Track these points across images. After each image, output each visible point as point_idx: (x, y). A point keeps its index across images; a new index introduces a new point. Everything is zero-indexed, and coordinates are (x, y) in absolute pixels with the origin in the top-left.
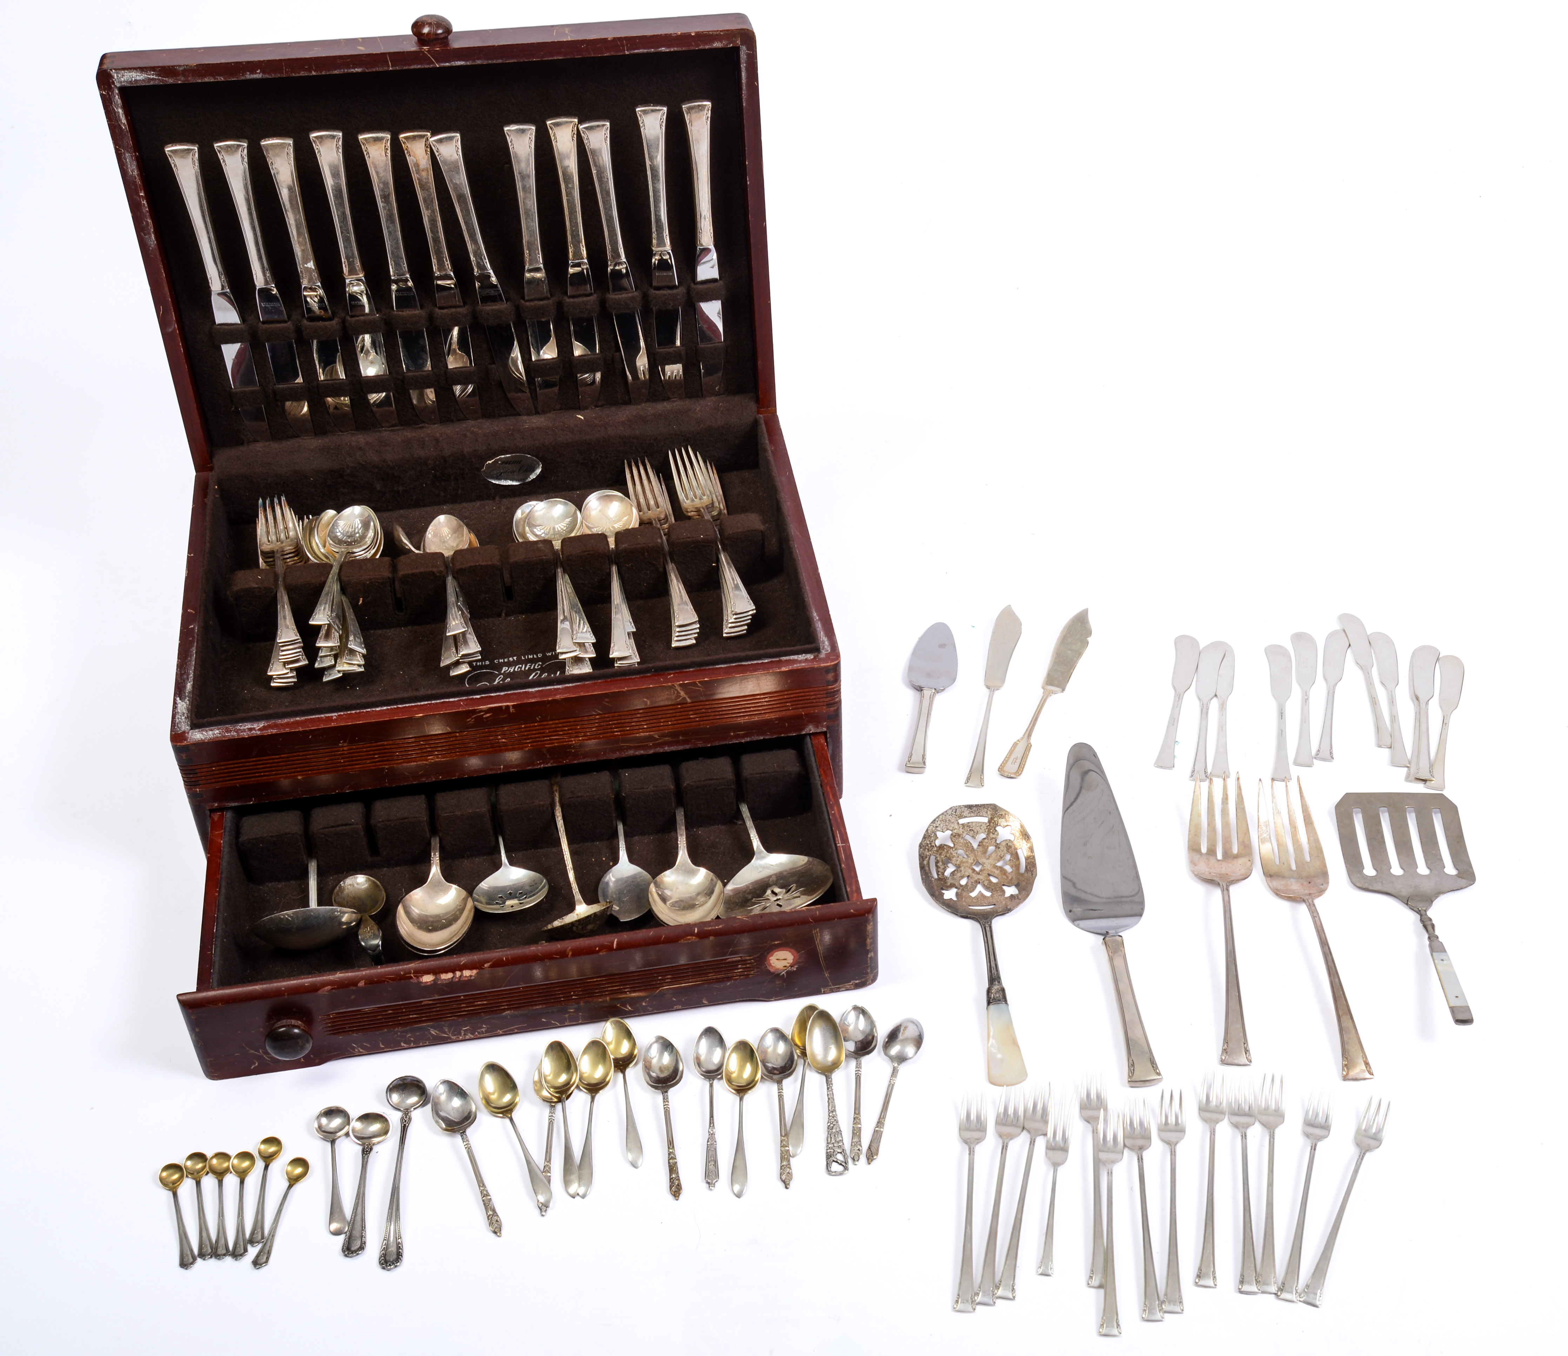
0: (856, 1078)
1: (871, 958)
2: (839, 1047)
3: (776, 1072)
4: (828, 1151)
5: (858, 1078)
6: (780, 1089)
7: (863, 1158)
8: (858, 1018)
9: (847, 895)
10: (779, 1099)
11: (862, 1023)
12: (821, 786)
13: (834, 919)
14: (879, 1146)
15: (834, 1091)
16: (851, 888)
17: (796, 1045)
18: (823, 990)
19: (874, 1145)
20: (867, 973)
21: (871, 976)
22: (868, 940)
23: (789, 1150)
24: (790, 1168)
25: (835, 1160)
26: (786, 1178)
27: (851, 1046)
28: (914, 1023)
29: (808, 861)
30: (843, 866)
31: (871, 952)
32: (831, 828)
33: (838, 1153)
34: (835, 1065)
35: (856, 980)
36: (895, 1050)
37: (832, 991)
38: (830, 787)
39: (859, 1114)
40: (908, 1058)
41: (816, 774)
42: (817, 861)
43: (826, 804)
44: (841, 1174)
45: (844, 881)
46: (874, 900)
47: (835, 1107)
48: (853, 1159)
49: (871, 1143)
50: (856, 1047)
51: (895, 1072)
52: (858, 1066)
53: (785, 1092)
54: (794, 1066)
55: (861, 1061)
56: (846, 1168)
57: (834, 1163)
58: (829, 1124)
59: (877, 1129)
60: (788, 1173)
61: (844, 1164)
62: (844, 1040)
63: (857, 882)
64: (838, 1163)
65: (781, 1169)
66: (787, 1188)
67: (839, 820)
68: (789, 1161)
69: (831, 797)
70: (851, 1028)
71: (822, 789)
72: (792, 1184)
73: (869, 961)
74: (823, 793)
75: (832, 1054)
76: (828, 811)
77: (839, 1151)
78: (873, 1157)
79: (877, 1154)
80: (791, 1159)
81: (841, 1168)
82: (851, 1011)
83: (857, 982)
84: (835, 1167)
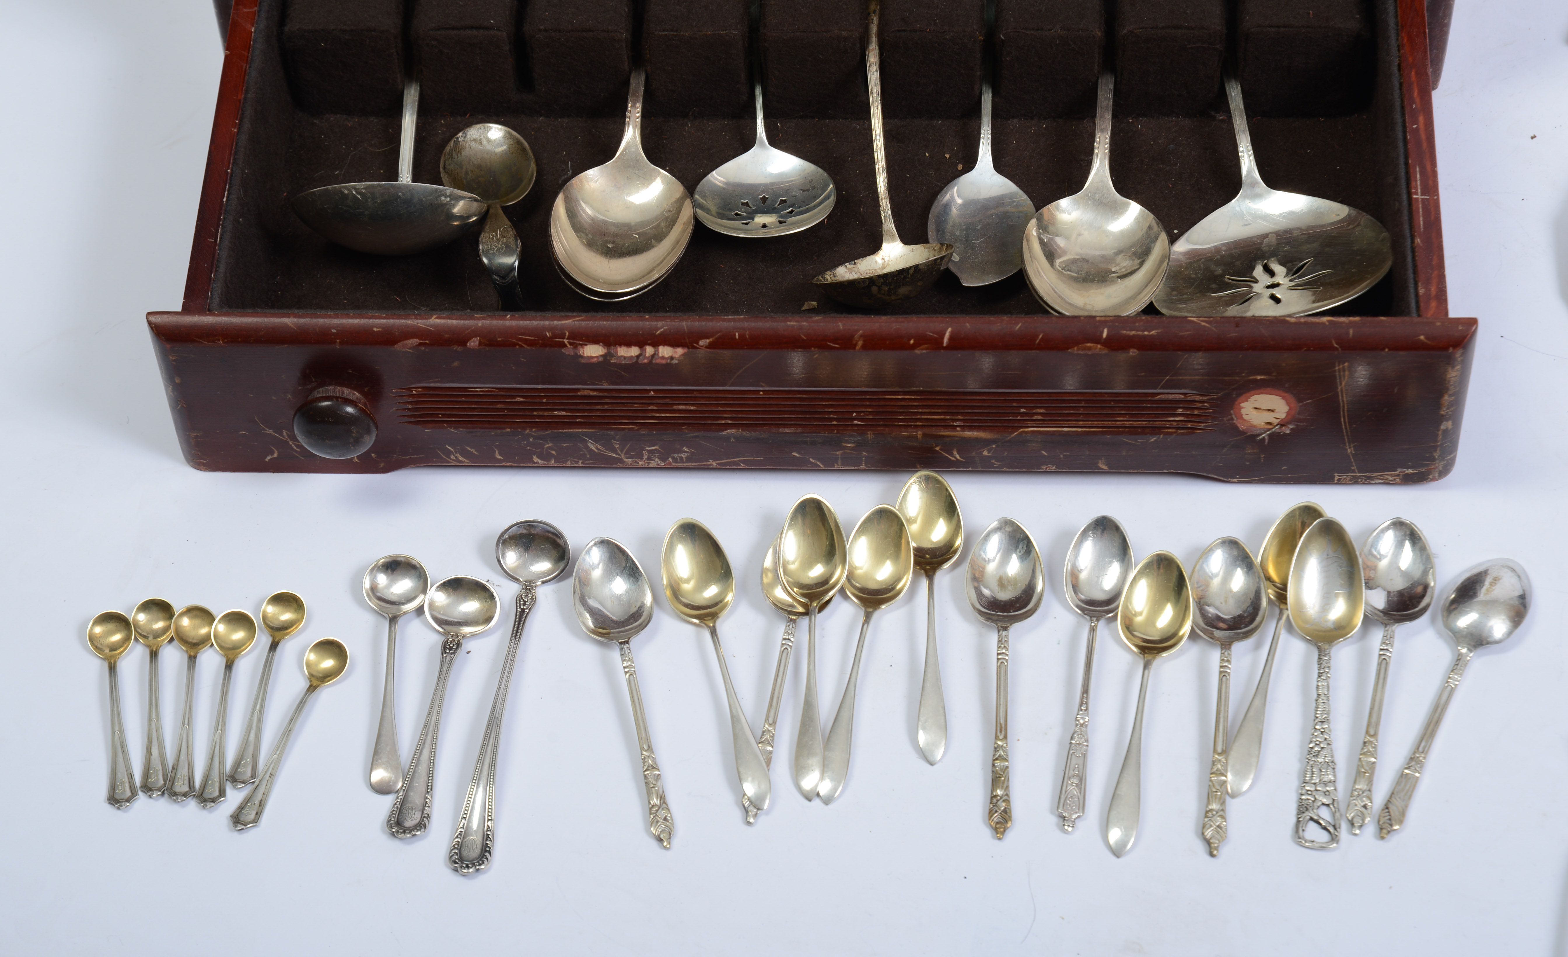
0: (1380, 664)
1: (1446, 431)
2: (1353, 598)
3: (1222, 625)
4: (1303, 797)
5: (1383, 663)
6: (1225, 661)
7: (1370, 829)
8: (1400, 545)
9: (1417, 302)
10: (1221, 681)
11: (1407, 557)
12: (1399, 69)
13: (1383, 349)
14: (1406, 806)
15: (1331, 681)
16: (1428, 290)
17: (1269, 579)
18: (1337, 478)
19: (1398, 803)
20: (1433, 459)
21: (1440, 465)
22: (1446, 397)
23: (1225, 782)
24: (1223, 817)
25: (1316, 818)
26: (1213, 837)
27: (1378, 600)
28: (1513, 570)
29: (1349, 215)
30: (1418, 240)
31: (1447, 420)
32: (1406, 157)
33: (1323, 804)
34: (1339, 631)
35: (1408, 468)
36: (1466, 620)
37: (1355, 481)
38: (1417, 74)
39: (1375, 735)
40: (1490, 640)
41: (1393, 41)
42: (1365, 219)
43: (1403, 108)
44: (1322, 848)
45: (1415, 272)
46: (1472, 322)
47: (1328, 713)
48: (1352, 823)
49: (1391, 797)
50: (1388, 602)
51: (1458, 664)
52: (1387, 641)
53: (1232, 668)
54: (1258, 619)
55: (1393, 632)
56: (1334, 838)
57: (1312, 824)
58: (1311, 746)
59: (1407, 771)
60: (1219, 827)
61: (1331, 829)
62: (1366, 583)
63: (1442, 278)
64: (1320, 824)
65: (1206, 817)
66: (1212, 855)
67: (1425, 145)
68: (1223, 803)
69: (1416, 94)
70: (1383, 564)
71: (1401, 75)
72: (1225, 851)
73: (1440, 437)
74: (1401, 84)
75: (1338, 609)
76: (1404, 122)
77: (1325, 801)
78: (1391, 825)
79: (1400, 822)
80: (1228, 798)
81: (1323, 837)
82: (1387, 529)
83: (1410, 471)
84: (1313, 832)
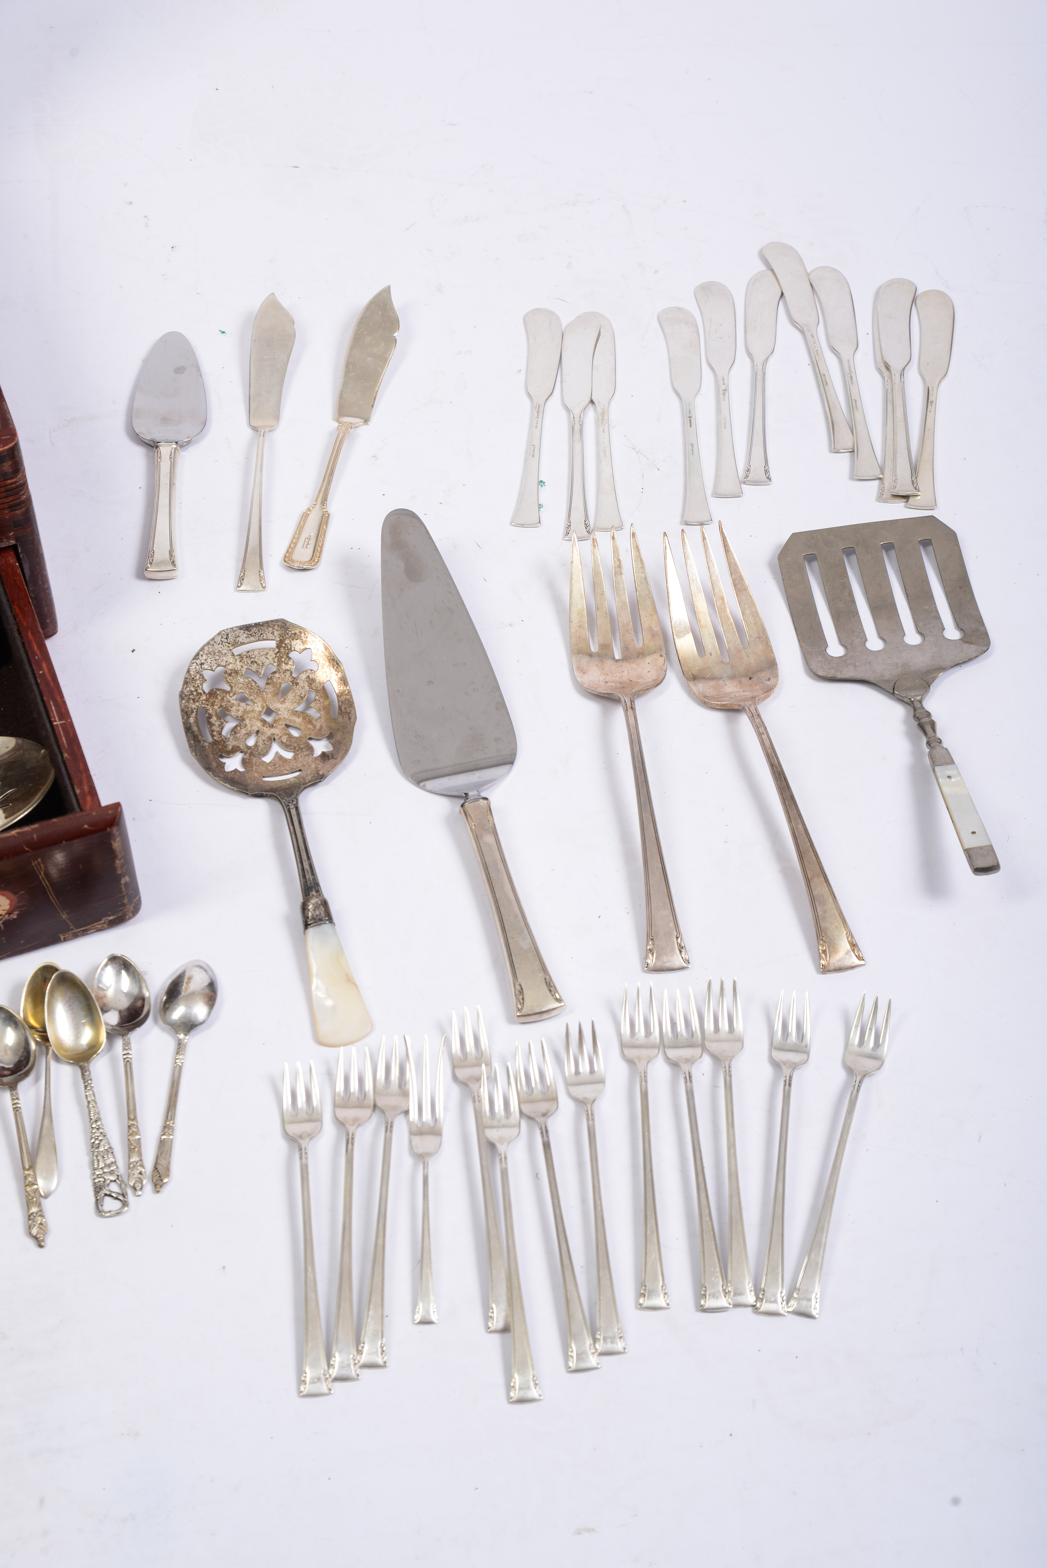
0: (126, 1066)
1: (126, 884)
2: (94, 1023)
3: (6, 1072)
4: (96, 1181)
5: (128, 1063)
6: (15, 1098)
7: (148, 1187)
8: (118, 973)
9: (77, 800)
10: (16, 1115)
11: (126, 982)
12: (19, 633)
13: (61, 842)
14: (169, 1163)
15: (94, 1089)
16: (82, 789)
17: (32, 1027)
18: (62, 937)
19: (163, 1162)
20: (124, 905)
21: (131, 907)
22: (117, 862)
23: (37, 1189)
24: (42, 1216)
25: (108, 1193)
26: (38, 1233)
27: (112, 1018)
28: (201, 967)
29: (17, 744)
30: (66, 755)
31: (124, 876)
32: (42, 696)
33: (111, 1181)
34: (92, 1050)
35: (109, 916)
36: (178, 1013)
37: (76, 936)
38: (32, 633)
39: (135, 1119)
40: (197, 1023)
41: (9, 614)
42: (29, 746)
43: (29, 660)
44: (118, 1213)
45: (70, 779)
46: (117, 806)
47: (99, 1113)
48: (134, 1188)
49: (157, 1160)
50: (121, 1017)
51: (180, 1047)
52: (127, 1046)
53: (22, 1103)
54: (32, 1059)
55: (129, 1039)
56: (125, 1204)
57: (107, 1199)
58: (92, 1141)
59: (163, 1137)
60: (41, 1224)
61: (121, 1198)
62: (102, 1010)
63: (89, 778)
64: (112, 1196)
65: (30, 1219)
66: (41, 1246)
67: (52, 684)
68: (40, 1205)
69: (35, 648)
70: (110, 992)
71: (21, 637)
72: (50, 1241)
73: (124, 889)
74: (23, 644)
75: (87, 1035)
76: (33, 671)
77: (113, 1178)
78: (162, 1180)
79: (168, 1176)
80: (42, 1200)
81: (117, 1205)
82: (106, 965)
83: (111, 918)
84: (110, 1204)
